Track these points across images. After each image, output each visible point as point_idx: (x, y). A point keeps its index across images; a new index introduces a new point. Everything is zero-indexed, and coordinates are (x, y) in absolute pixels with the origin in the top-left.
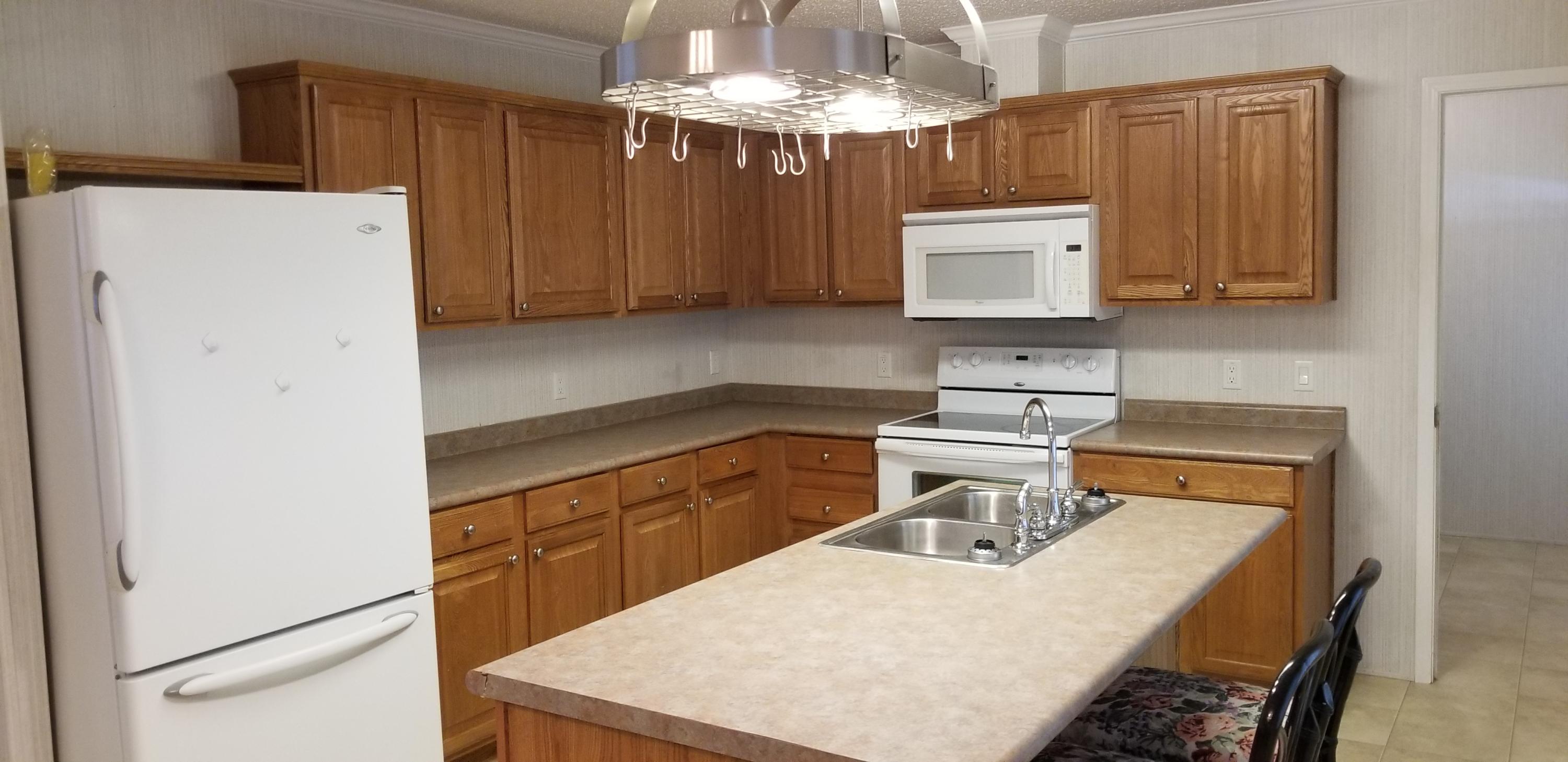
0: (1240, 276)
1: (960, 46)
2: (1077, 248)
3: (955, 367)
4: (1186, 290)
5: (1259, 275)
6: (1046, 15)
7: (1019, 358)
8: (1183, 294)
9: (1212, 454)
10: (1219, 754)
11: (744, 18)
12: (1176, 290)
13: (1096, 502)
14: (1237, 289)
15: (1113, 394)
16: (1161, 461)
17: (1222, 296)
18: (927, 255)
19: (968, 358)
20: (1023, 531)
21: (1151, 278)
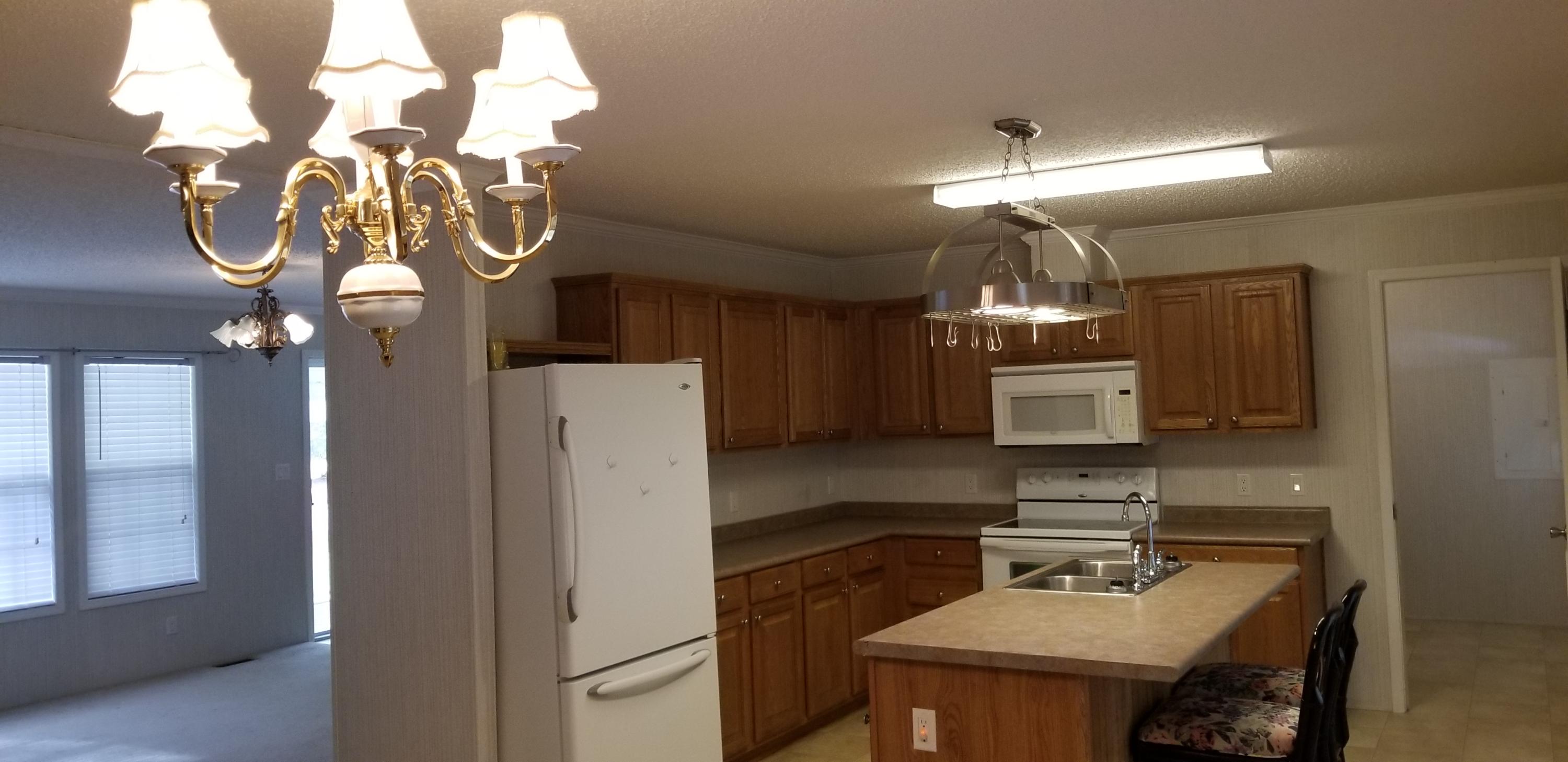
0: (1248, 411)
1: (1030, 246)
2: (1127, 392)
3: (1031, 484)
4: (1209, 422)
5: (1262, 411)
6: (1095, 226)
7: (1081, 476)
8: (1207, 425)
9: (1237, 540)
10: (1279, 697)
11: (1000, 271)
12: (1201, 422)
13: (1172, 564)
14: (1247, 421)
15: (1155, 502)
16: (1201, 547)
17: (1236, 426)
18: (1012, 398)
19: (1041, 477)
20: (1138, 576)
21: (1182, 414)
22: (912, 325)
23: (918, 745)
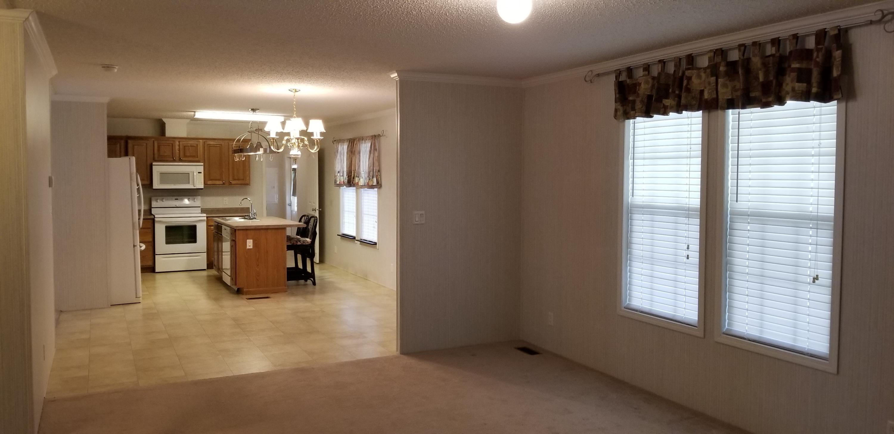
0: (234, 180)
1: (165, 123)
2: (201, 173)
3: (159, 202)
4: (223, 182)
5: (238, 180)
7: (176, 199)
12: (221, 182)
14: (233, 182)
15: (200, 207)
17: (230, 184)
18: (160, 173)
19: (162, 200)
21: (216, 180)
22: (118, 145)
23: (248, 247)
